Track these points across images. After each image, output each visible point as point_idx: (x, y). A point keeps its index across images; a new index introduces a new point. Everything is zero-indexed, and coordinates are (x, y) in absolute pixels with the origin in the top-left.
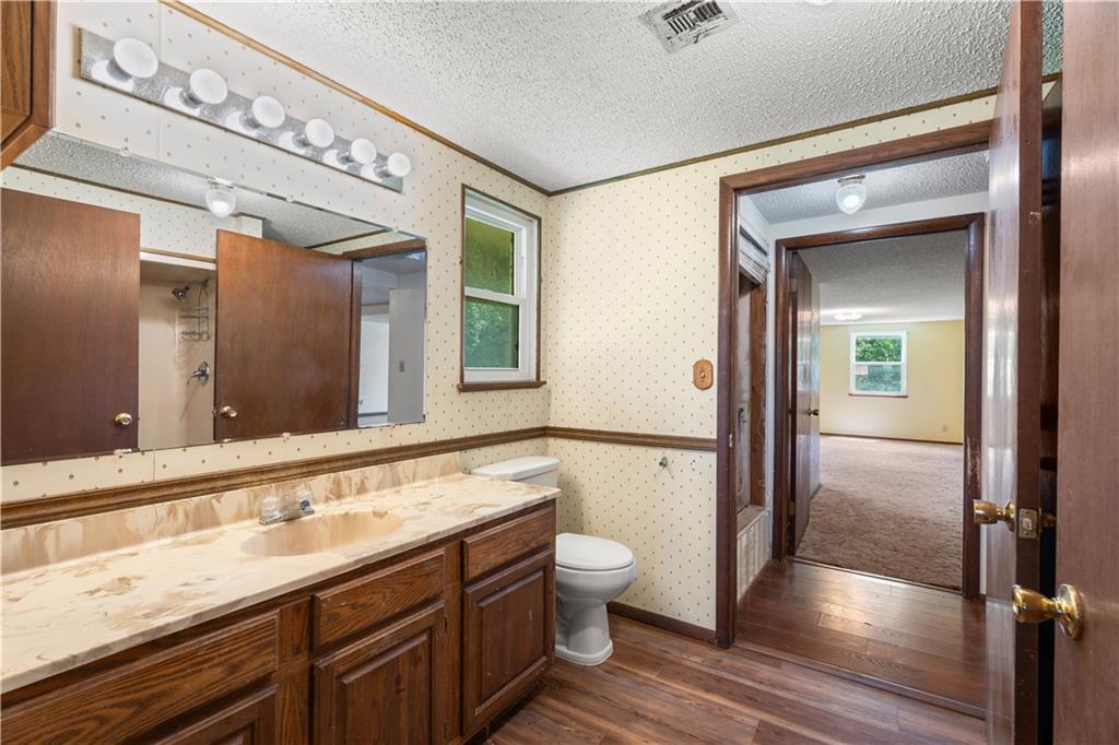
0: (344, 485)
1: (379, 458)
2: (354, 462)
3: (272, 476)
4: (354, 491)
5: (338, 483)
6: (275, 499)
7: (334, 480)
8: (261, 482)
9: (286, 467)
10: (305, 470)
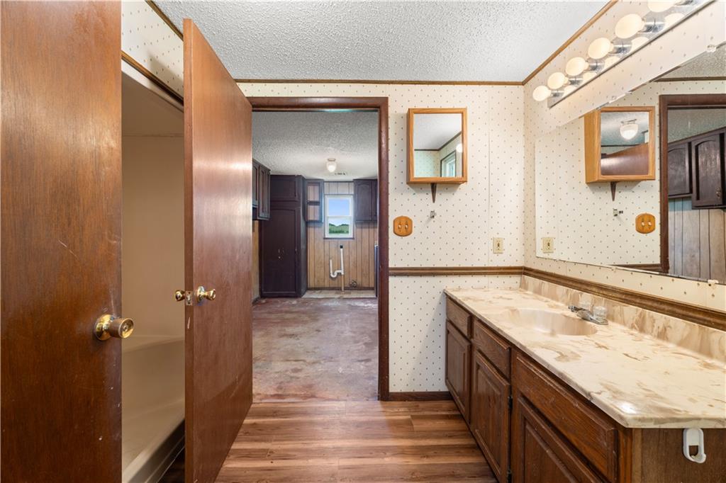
0: (648, 323)
1: (691, 314)
2: (663, 306)
3: (605, 292)
4: (655, 333)
5: (642, 318)
6: (604, 309)
7: (641, 314)
8: (599, 294)
9: (614, 290)
10: (623, 297)
